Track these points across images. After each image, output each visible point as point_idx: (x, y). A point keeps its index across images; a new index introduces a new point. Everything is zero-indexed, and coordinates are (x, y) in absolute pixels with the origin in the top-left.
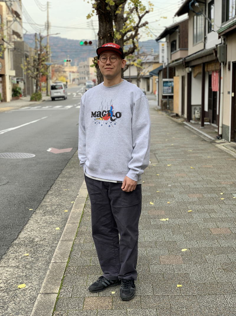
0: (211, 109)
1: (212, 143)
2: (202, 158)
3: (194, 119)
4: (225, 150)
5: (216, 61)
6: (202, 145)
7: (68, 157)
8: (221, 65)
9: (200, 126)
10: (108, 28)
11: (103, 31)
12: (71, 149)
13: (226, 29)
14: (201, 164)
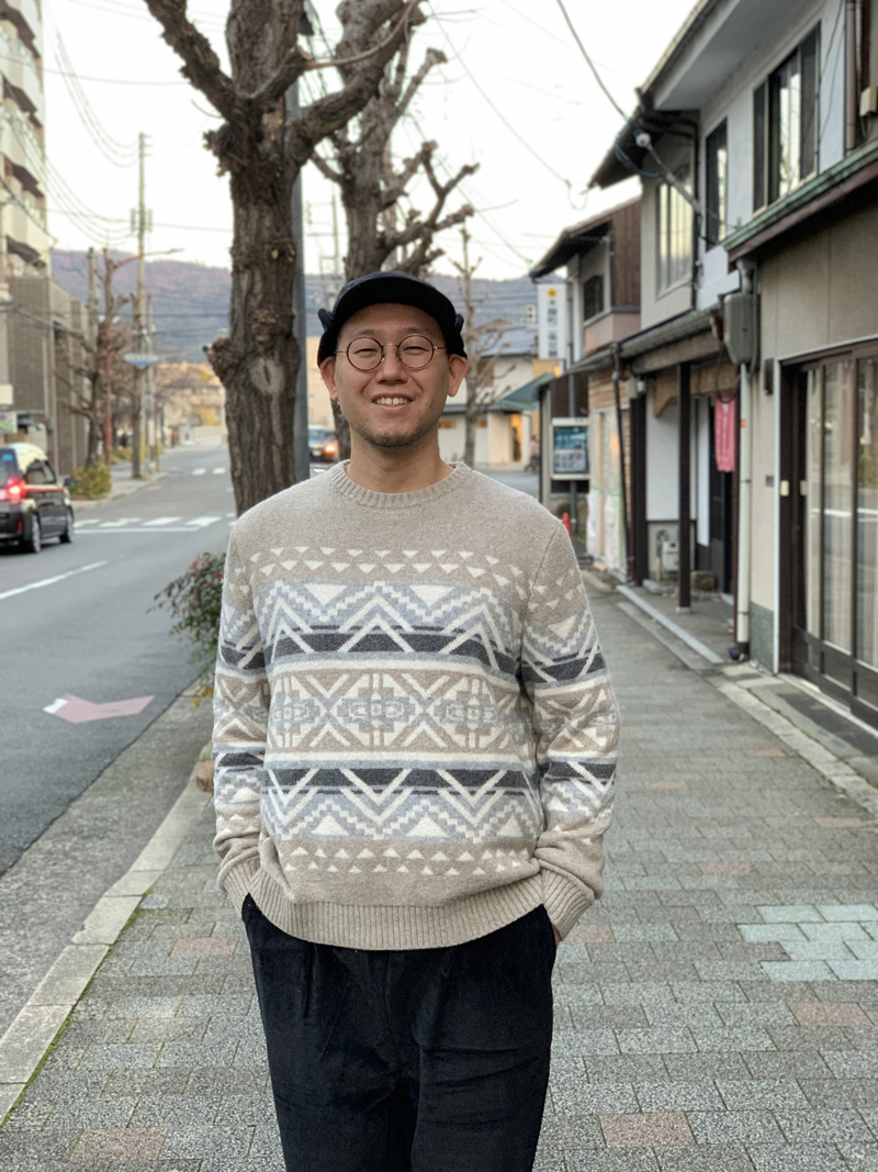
0: (719, 537)
1: (711, 679)
2: (651, 746)
3: (658, 577)
4: (754, 708)
5: (719, 359)
6: (667, 684)
7: (119, 736)
8: (739, 372)
9: (677, 602)
10: (268, 228)
11: (246, 239)
12: (147, 700)
13: (754, 232)
14: (643, 775)
